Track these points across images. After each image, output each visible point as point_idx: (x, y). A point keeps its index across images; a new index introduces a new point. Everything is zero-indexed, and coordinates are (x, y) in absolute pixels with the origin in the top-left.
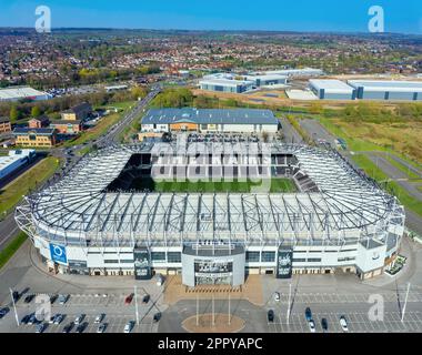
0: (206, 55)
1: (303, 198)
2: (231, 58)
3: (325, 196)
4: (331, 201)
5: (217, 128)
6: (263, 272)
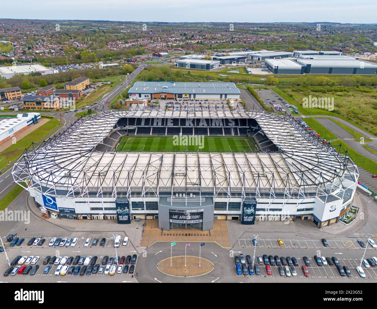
0: (182, 40)
1: (265, 157)
2: (201, 43)
3: (284, 156)
4: (290, 161)
5: (190, 97)
6: (230, 218)
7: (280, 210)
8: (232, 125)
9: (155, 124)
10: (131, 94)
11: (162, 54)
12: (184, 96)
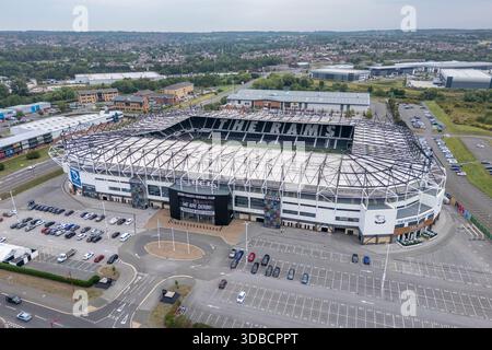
5: (300, 106)
6: (254, 218)
7: (314, 215)
8: (330, 135)
9: (234, 128)
10: (229, 100)
11: (300, 64)
12: (292, 105)
